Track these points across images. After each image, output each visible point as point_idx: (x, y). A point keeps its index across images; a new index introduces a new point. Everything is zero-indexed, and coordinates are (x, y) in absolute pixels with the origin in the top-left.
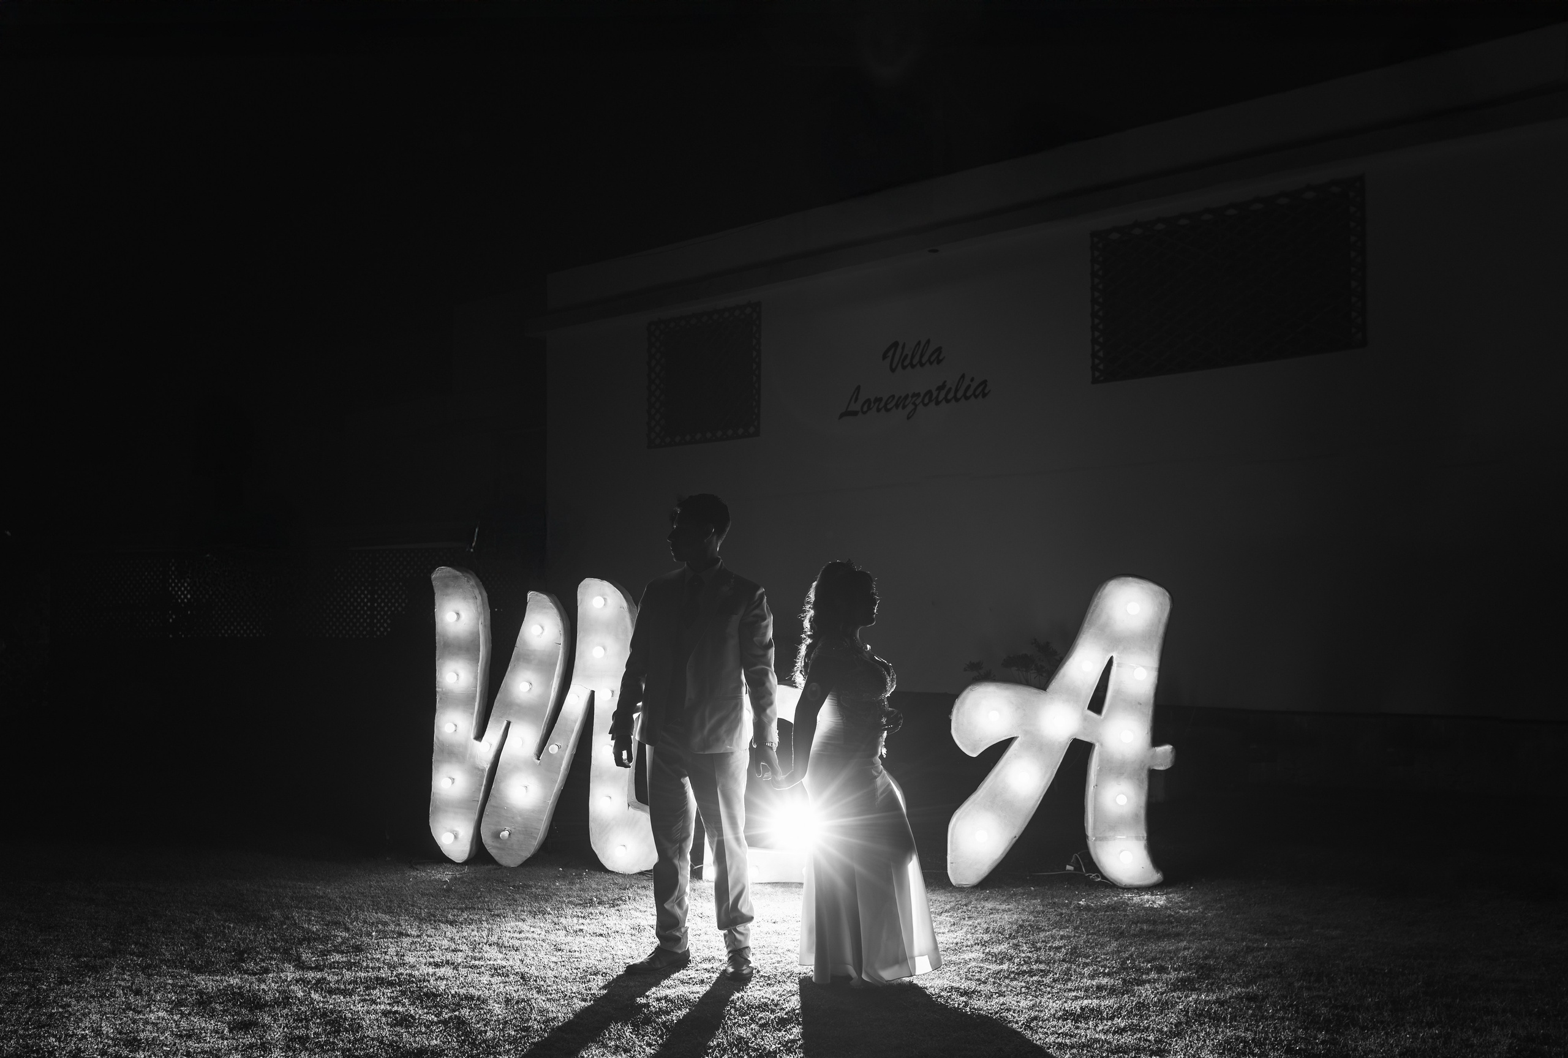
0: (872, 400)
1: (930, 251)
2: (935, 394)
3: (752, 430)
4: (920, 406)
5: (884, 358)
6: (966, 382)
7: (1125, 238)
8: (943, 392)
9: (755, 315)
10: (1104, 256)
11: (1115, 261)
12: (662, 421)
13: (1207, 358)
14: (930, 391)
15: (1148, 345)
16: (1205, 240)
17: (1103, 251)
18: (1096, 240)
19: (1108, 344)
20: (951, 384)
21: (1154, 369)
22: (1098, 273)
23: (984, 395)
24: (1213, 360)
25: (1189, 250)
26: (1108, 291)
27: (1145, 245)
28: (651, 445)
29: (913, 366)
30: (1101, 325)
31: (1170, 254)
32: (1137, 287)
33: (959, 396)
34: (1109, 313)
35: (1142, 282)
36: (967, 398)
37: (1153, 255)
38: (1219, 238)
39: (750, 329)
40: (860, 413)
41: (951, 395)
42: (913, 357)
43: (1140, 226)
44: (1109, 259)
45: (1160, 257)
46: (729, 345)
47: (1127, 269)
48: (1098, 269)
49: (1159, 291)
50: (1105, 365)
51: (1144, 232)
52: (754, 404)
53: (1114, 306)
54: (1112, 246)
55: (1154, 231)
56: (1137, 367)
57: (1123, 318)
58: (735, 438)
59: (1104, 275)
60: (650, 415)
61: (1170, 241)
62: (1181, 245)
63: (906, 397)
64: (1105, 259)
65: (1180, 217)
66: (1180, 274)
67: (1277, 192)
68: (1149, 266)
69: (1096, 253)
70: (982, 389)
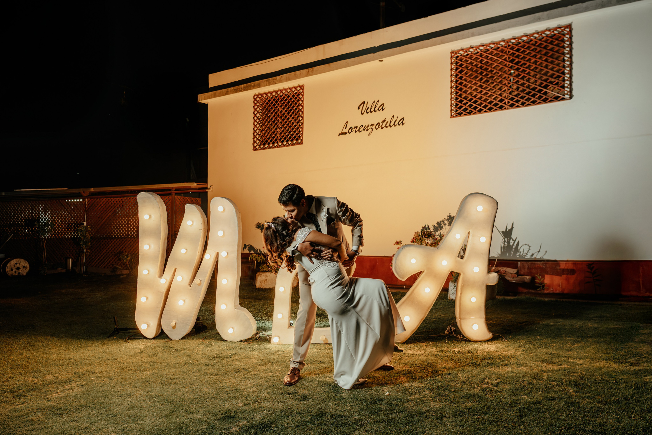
0: (353, 128)
1: (379, 61)
2: (381, 124)
3: (299, 141)
4: (374, 130)
5: (359, 108)
6: (395, 118)
7: (466, 53)
8: (384, 124)
9: (301, 91)
10: (456, 62)
11: (461, 64)
12: (260, 138)
13: (501, 105)
14: (379, 123)
15: (475, 100)
16: (501, 54)
17: (456, 59)
18: (453, 55)
19: (458, 100)
20: (388, 120)
21: (478, 111)
22: (454, 69)
23: (403, 124)
24: (504, 106)
25: (494, 58)
26: (458, 77)
27: (475, 56)
28: (255, 149)
29: (371, 112)
30: (455, 92)
31: (485, 60)
32: (471, 75)
33: (391, 125)
34: (458, 87)
35: (473, 73)
36: (395, 126)
37: (478, 61)
38: (507, 53)
39: (299, 97)
40: (348, 133)
41: (388, 125)
42: (371, 108)
43: (473, 48)
44: (459, 63)
45: (481, 61)
46: (289, 104)
47: (467, 67)
48: (454, 67)
49: (480, 77)
50: (456, 110)
51: (474, 51)
52: (301, 130)
53: (461, 83)
54: (460, 57)
55: (479, 50)
56: (470, 110)
57: (465, 89)
58: (292, 145)
59: (456, 70)
60: (254, 135)
61: (485, 54)
62: (490, 56)
63: (368, 126)
64: (457, 63)
65: (490, 44)
66: (490, 69)
67: (534, 32)
68: (476, 66)
69: (453, 61)
70: (402, 122)
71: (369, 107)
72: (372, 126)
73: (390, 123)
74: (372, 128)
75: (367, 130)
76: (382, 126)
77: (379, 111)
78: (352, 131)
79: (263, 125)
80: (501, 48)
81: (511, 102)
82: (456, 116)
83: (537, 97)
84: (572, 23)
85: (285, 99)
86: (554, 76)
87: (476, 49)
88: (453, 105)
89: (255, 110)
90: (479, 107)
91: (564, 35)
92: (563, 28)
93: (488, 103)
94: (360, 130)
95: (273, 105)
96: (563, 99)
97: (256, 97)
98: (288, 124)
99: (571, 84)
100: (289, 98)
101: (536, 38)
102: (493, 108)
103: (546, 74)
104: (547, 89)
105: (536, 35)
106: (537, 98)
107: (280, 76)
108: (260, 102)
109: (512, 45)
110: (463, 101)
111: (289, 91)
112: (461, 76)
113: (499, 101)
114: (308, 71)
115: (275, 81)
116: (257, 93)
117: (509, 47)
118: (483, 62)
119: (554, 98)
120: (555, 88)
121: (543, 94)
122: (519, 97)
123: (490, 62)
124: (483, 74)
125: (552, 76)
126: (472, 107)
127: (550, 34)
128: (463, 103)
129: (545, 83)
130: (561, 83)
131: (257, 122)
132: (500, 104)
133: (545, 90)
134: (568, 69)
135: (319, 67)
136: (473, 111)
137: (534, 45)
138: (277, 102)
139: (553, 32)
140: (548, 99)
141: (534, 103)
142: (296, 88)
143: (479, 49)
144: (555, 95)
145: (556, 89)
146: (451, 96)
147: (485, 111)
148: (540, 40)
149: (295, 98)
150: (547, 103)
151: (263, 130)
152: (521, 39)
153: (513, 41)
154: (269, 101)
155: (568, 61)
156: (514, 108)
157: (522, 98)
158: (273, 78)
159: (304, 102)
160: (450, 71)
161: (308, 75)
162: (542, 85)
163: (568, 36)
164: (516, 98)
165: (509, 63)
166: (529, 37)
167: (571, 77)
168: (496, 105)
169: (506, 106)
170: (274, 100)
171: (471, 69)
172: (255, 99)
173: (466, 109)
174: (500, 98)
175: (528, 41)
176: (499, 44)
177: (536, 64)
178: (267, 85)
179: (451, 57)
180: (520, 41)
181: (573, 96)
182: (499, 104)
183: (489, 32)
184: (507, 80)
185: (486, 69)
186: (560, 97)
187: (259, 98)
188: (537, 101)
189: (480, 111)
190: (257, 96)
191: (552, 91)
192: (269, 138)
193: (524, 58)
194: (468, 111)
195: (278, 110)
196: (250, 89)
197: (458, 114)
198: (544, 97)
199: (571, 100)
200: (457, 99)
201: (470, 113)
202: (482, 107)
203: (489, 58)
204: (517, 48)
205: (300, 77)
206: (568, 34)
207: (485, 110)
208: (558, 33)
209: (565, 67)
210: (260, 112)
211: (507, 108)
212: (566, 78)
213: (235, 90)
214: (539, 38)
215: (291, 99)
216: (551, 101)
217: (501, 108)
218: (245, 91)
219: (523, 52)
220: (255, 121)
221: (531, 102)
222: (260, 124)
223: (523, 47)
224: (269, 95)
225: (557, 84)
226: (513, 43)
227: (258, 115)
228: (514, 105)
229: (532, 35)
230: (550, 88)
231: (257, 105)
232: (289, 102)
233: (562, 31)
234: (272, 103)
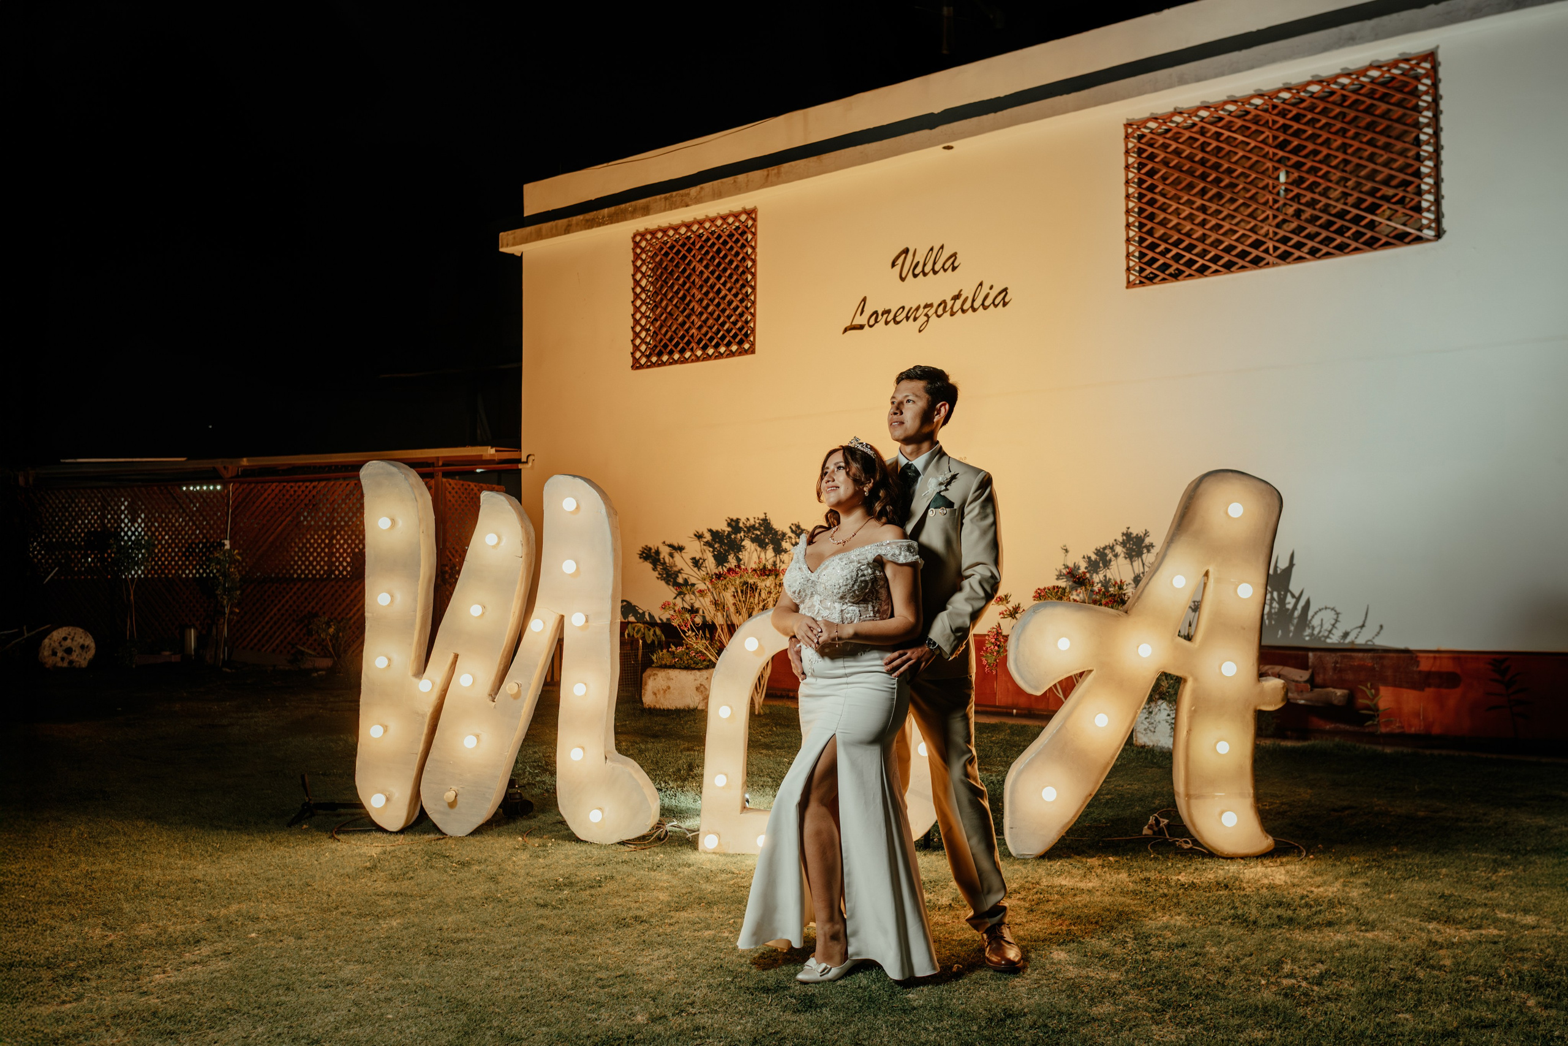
0: (880, 313)
1: (945, 148)
2: (950, 303)
3: (747, 346)
4: (933, 318)
5: (893, 265)
6: (985, 290)
7: (1164, 127)
8: (959, 303)
9: (750, 223)
10: (1139, 148)
11: (1152, 153)
12: (648, 340)
13: (1257, 256)
14: (944, 302)
15: (1190, 244)
16: (1254, 127)
17: (1139, 142)
18: (1130, 130)
19: (1145, 244)
20: (968, 293)
21: (1196, 270)
22: (1134, 167)
23: (1005, 304)
24: (1263, 259)
25: (1236, 139)
26: (1144, 186)
27: (1187, 134)
28: (636, 365)
29: (925, 274)
30: (1137, 224)
31: (1214, 144)
32: (1176, 183)
33: (976, 305)
34: (1145, 210)
35: (1183, 176)
36: (985, 308)
37: (1195, 145)
38: (1270, 125)
39: (745, 237)
40: (867, 326)
41: (967, 306)
42: (925, 265)
43: (1181, 113)
44: (1145, 150)
45: (1203, 147)
46: (721, 255)
47: (1165, 163)
48: (1134, 163)
49: (1202, 185)
50: (1140, 267)
51: (1185, 121)
52: (749, 318)
53: (1152, 202)
54: (1150, 136)
55: (1196, 119)
56: (1177, 269)
57: (1162, 216)
58: (728, 356)
59: (1139, 169)
60: (634, 332)
61: (1214, 129)
62: (1227, 133)
63: (917, 309)
64: (1140, 152)
65: (1226, 103)
66: (1226, 166)
67: (1338, 71)
68: (1190, 158)
69: (1130, 145)
70: (1003, 298)
71: (918, 263)
72: (926, 310)
73: (973, 300)
74: (926, 315)
75: (915, 319)
76: (952, 308)
77: (945, 270)
78: (876, 321)
79: (656, 306)
80: (1254, 112)
81: (1283, 248)
82: (1141, 282)
83: (1348, 234)
84: (1437, 47)
85: (709, 244)
86: (1394, 183)
87: (1190, 117)
88: (1133, 256)
89: (637, 269)
90: (1201, 262)
91: (1418, 78)
92: (1413, 62)
93: (1223, 250)
94: (898, 319)
95: (681, 258)
96: (1419, 239)
97: (638, 239)
98: (718, 305)
99: (1437, 202)
100: (721, 241)
101: (1343, 87)
102: (1236, 263)
103: (1371, 177)
104: (1376, 215)
105: (1345, 81)
106: (1348, 238)
107: (698, 188)
108: (649, 251)
109: (1282, 106)
110: (1159, 245)
111: (719, 222)
112: (1152, 184)
113: (1250, 245)
114: (768, 175)
115: (687, 199)
116: (642, 229)
117: (1275, 112)
118: (1209, 149)
119: (1395, 237)
120: (1397, 211)
121: (1365, 227)
122: (1303, 234)
123: (1227, 148)
124: (1209, 179)
125: (1386, 182)
126: (1182, 262)
127: (1382, 76)
128: (1158, 250)
129: (1370, 200)
130: (1412, 199)
131: (641, 299)
132: (1255, 253)
133: (1370, 217)
134: (1430, 164)
135: (793, 163)
136: (1184, 272)
137: (1341, 105)
138: (689, 250)
139: (1389, 70)
140: (1379, 240)
141: (1342, 249)
142: (736, 216)
143: (1196, 116)
144: (1396, 229)
145: (1399, 214)
146: (1128, 234)
147: (1216, 272)
148: (1354, 92)
149: (734, 239)
150: (1375, 249)
151: (656, 320)
152: (1305, 91)
153: (1285, 95)
154: (672, 247)
155: (1428, 143)
156: (1289, 263)
157: (1311, 237)
158: (682, 192)
159: (758, 250)
160: (1123, 172)
161: (766, 183)
162: (1364, 206)
163: (1428, 82)
164: (1296, 239)
165: (1276, 151)
166: (1325, 84)
167: (1437, 184)
168: (1243, 255)
169: (1269, 258)
170: (683, 245)
171: (1178, 168)
172: (636, 245)
173: (1165, 267)
174: (1254, 237)
175: (1322, 94)
176: (1250, 104)
177: (1345, 152)
178: (665, 210)
179: (1127, 137)
180: (1302, 94)
181: (1445, 232)
182: (1250, 253)
183: (1222, 74)
184: (1270, 192)
185: (1216, 167)
186: (1409, 234)
187: (646, 240)
188: (1348, 245)
189: (1202, 271)
190: (643, 235)
191: (1389, 219)
192: (671, 339)
193: (1313, 137)
194: (1171, 270)
195: (694, 269)
196: (624, 219)
197: (1146, 277)
198: (1369, 234)
199: (1441, 241)
200: (1142, 240)
201: (1176, 276)
202: (1209, 260)
203: (1222, 138)
204: (1295, 112)
205: (748, 188)
206: (1427, 76)
207: (1214, 267)
208: (1402, 74)
209: (1422, 159)
210: (649, 276)
211: (1271, 262)
212: (1424, 187)
213: (587, 221)
214: (1352, 87)
215: (725, 243)
216: (1387, 245)
217: (1257, 262)
218: (612, 223)
219: (1312, 122)
220: (637, 296)
221: (1335, 248)
222: (649, 303)
223: (1312, 108)
224: (671, 233)
225: (1401, 201)
226: (1284, 101)
227: (644, 283)
228: (1289, 254)
229: (1334, 79)
230: (1384, 211)
231: (641, 259)
232: (719, 251)
233: (1412, 69)
234: (678, 252)
